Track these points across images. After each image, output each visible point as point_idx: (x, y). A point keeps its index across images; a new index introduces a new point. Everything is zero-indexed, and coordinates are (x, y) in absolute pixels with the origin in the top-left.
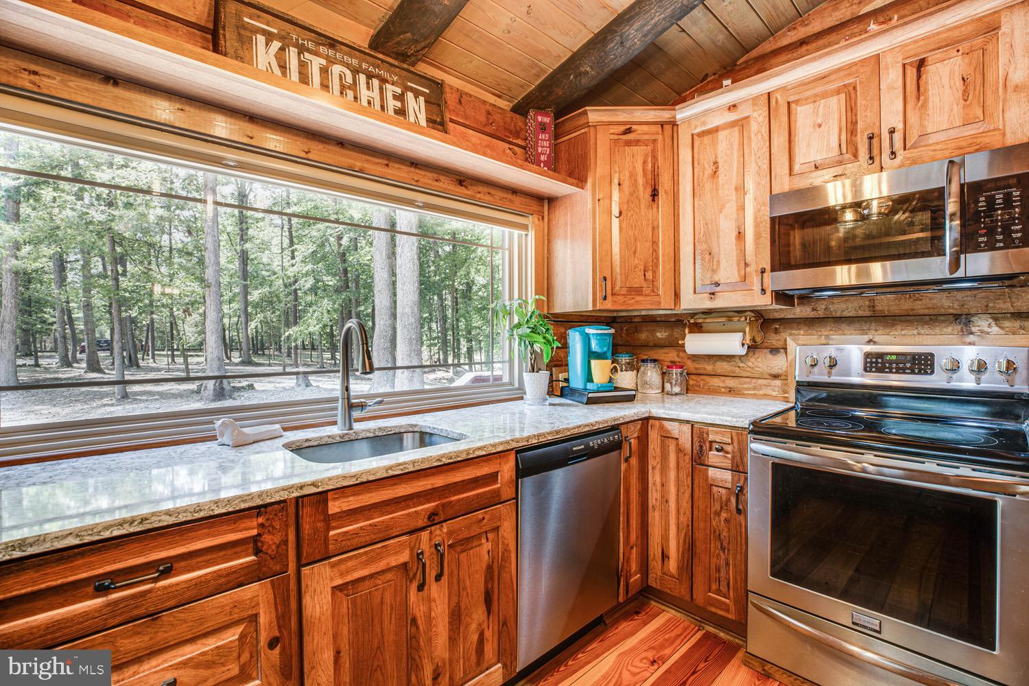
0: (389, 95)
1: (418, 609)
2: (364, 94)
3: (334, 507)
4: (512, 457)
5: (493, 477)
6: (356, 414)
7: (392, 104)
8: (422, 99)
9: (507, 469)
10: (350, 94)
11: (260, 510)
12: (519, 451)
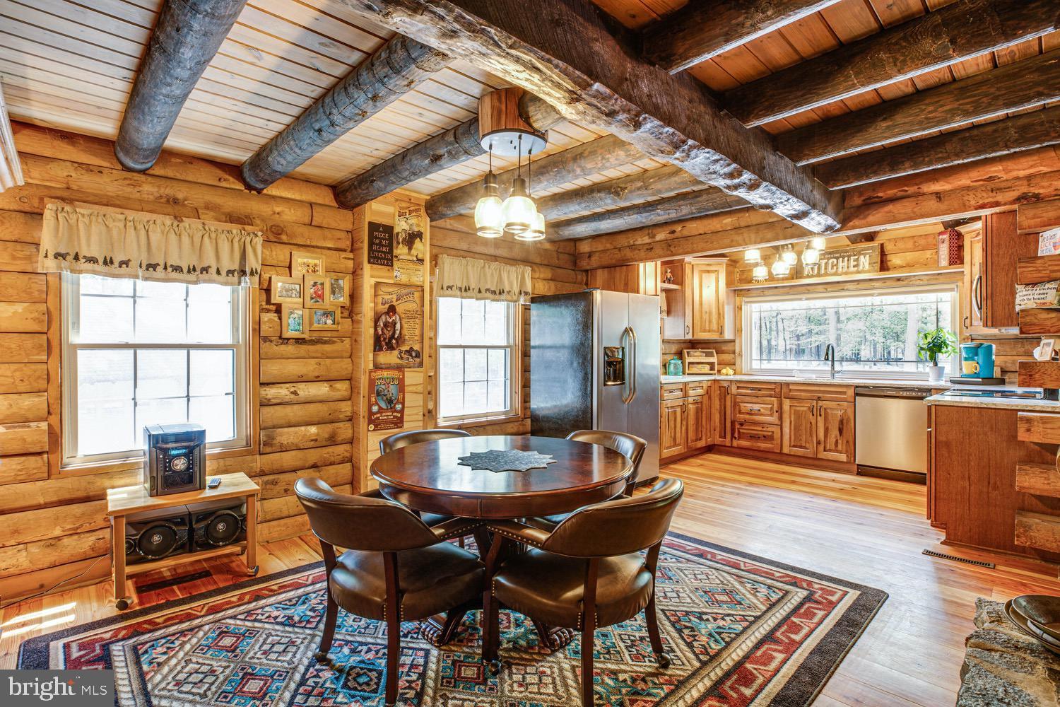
0: (852, 261)
1: (814, 422)
2: (841, 264)
3: (791, 387)
4: (853, 389)
5: (845, 393)
6: (836, 375)
7: (852, 263)
8: (868, 256)
9: (851, 392)
10: (835, 268)
11: (775, 383)
12: (857, 387)
